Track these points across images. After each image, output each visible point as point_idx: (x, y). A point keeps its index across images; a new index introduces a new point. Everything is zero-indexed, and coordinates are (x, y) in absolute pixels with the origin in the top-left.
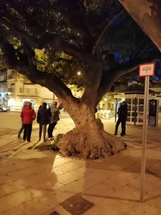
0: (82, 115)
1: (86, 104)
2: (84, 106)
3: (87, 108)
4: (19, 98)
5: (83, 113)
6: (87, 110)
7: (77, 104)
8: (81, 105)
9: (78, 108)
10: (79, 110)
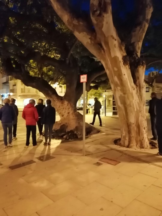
0: (64, 109)
1: (67, 101)
2: (66, 103)
3: (68, 104)
4: (21, 98)
5: (65, 108)
6: (68, 105)
7: (60, 101)
8: (63, 102)
9: (61, 104)
10: (62, 106)
